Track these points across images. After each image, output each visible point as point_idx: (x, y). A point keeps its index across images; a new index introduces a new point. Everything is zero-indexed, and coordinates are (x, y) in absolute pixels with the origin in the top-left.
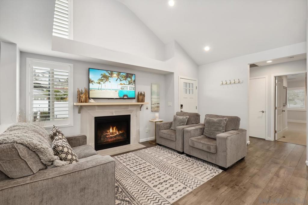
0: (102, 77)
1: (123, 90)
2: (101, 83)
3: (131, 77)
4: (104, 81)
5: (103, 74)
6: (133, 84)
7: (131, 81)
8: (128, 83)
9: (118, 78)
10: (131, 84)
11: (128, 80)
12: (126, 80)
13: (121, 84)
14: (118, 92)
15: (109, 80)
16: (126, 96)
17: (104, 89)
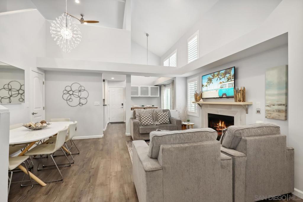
0: (208, 80)
1: (222, 88)
2: (208, 85)
3: (229, 72)
4: (209, 83)
5: (208, 77)
6: (232, 80)
7: (230, 76)
8: (226, 80)
9: (218, 77)
10: (230, 80)
11: (227, 77)
12: (224, 77)
13: (221, 83)
14: (218, 91)
15: (212, 82)
16: (225, 94)
17: (209, 90)
